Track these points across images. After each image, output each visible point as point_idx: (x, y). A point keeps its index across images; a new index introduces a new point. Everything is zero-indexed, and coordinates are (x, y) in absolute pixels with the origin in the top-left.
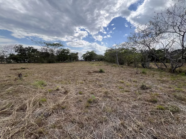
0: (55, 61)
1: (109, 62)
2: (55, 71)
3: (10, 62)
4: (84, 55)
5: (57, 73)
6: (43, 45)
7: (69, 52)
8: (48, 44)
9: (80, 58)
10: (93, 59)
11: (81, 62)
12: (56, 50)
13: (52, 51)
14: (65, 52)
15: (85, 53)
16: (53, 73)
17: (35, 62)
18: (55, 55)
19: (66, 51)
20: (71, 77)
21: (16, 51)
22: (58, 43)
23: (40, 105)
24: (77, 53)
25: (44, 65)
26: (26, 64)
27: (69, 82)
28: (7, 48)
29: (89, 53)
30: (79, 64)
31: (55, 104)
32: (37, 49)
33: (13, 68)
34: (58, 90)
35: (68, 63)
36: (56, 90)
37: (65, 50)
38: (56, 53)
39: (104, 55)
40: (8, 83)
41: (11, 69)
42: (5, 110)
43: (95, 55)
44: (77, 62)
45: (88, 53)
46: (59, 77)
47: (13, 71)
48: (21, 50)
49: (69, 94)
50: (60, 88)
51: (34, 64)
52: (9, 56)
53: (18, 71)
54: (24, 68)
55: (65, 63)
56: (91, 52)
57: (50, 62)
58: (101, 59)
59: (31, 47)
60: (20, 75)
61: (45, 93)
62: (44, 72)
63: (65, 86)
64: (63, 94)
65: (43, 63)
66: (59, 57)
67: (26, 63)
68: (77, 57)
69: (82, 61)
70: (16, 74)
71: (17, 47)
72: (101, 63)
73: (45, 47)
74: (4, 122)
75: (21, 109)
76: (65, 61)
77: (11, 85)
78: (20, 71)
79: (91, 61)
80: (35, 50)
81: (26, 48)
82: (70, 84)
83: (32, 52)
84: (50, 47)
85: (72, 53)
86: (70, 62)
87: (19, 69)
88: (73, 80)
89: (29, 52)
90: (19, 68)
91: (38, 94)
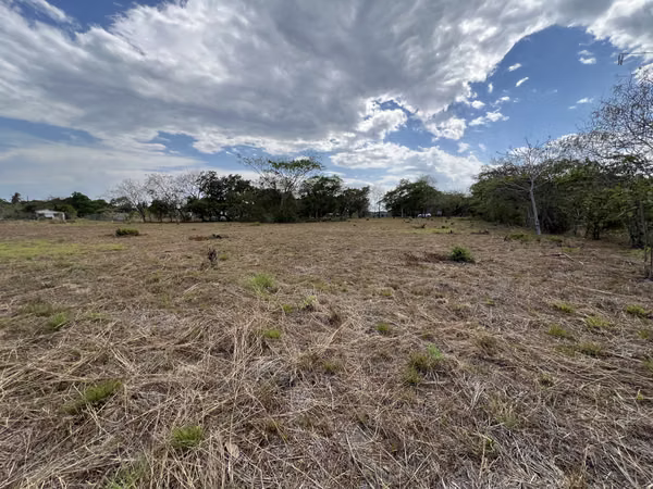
0: (296, 217)
1: (489, 221)
2: (296, 250)
3: (186, 220)
4: (390, 194)
5: (302, 253)
6: (266, 168)
7: (339, 187)
8: (279, 164)
9: (375, 204)
10: (423, 210)
11: (376, 220)
12: (300, 180)
13: (289, 185)
14: (328, 188)
15: (394, 188)
16: (291, 255)
17: (243, 220)
18: (297, 197)
19: (329, 184)
20: (346, 271)
21: (201, 190)
22: (307, 158)
23: (265, 347)
24: (366, 190)
25: (266, 228)
26: (223, 224)
27: (342, 288)
28: (182, 180)
29: (408, 186)
30: (372, 228)
31: (305, 354)
32: (248, 182)
33: (195, 234)
34: (310, 308)
35: (335, 223)
36: (304, 309)
37: (327, 180)
38: (301, 191)
39: (468, 193)
40: (189, 273)
41: (191, 239)
42: (187, 345)
43: (433, 193)
44: (363, 220)
45: (404, 188)
46: (309, 266)
47: (194, 243)
48: (212, 185)
49: (344, 327)
50: (316, 303)
51: (239, 224)
52: (185, 202)
53: (205, 242)
54: (218, 237)
55: (324, 224)
56: (417, 184)
57: (280, 220)
58: (456, 208)
59: (237, 177)
60: (212, 255)
61: (276, 314)
62: (268, 250)
63: (331, 299)
64: (326, 324)
65: (263, 221)
66: (307, 203)
67: (222, 221)
68: (366, 202)
69: (379, 215)
70: (202, 253)
71: (204, 178)
72: (456, 224)
73: (270, 174)
74: (186, 376)
75: (221, 350)
76: (324, 214)
77: (194, 281)
78: (211, 244)
79: (414, 216)
80: (244, 185)
81: (225, 180)
82: (345, 294)
83: (238, 189)
84: (285, 174)
85: (349, 190)
86: (341, 220)
87: (206, 239)
88: (356, 281)
89: (230, 189)
90: (207, 235)
91: (257, 315)
